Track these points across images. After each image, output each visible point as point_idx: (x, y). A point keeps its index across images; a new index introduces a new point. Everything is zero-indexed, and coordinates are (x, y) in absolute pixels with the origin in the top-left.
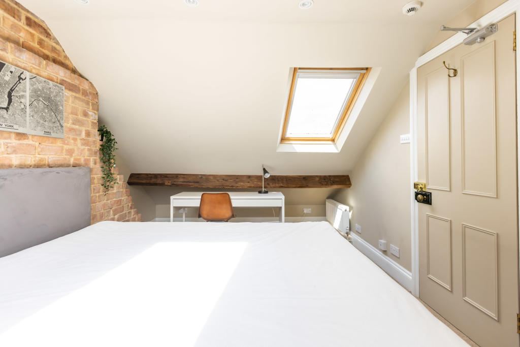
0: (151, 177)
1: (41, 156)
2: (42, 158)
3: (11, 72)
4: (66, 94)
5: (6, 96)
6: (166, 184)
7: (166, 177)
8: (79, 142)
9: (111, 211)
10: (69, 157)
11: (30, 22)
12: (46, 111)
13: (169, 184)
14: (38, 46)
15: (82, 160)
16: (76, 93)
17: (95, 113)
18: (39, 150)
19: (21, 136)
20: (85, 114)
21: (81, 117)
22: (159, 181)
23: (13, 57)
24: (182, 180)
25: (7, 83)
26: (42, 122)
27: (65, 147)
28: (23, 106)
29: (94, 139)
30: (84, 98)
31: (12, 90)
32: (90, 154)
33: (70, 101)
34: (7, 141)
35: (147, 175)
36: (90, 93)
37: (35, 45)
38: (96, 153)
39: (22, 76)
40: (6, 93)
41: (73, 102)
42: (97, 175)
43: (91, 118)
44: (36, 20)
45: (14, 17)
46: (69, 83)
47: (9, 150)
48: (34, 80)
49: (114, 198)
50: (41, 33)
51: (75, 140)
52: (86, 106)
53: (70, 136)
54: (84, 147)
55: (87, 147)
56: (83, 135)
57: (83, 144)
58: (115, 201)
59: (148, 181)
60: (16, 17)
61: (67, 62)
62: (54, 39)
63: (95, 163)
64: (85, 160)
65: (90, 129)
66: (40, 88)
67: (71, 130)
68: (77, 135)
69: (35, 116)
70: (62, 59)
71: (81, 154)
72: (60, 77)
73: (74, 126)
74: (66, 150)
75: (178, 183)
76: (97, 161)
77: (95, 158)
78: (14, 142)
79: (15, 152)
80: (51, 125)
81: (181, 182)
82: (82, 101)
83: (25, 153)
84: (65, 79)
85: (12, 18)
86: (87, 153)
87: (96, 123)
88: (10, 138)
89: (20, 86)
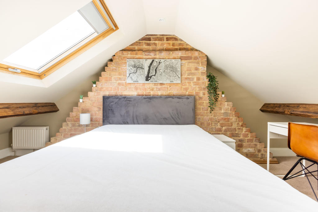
0: (276, 106)
1: (170, 91)
2: (170, 92)
3: (156, 62)
4: (183, 62)
5: (155, 71)
6: (286, 113)
7: (288, 106)
8: (192, 84)
9: (219, 124)
10: (185, 91)
11: (168, 39)
12: (171, 72)
13: (288, 113)
14: (172, 47)
15: (194, 92)
16: (189, 60)
17: (204, 67)
18: (170, 89)
19: (161, 84)
20: (197, 69)
21: (193, 71)
22: (281, 110)
23: (159, 56)
24: (301, 110)
25: (155, 66)
26: (169, 77)
27: (183, 87)
28: (161, 73)
29: (203, 81)
30: (195, 61)
31: (156, 68)
32: (200, 89)
33: (186, 65)
34: (157, 86)
35: (274, 104)
36: (200, 57)
37: (171, 47)
38: (204, 89)
39: (161, 62)
40: (155, 70)
41: (188, 65)
42: (205, 101)
43: (201, 70)
44: (171, 37)
45: (161, 41)
46: (185, 57)
47: (157, 90)
48: (165, 61)
49: (221, 116)
50: (173, 41)
51: (189, 83)
52: (197, 65)
53: (186, 81)
54: (195, 86)
55: (197, 86)
56: (195, 80)
57: (194, 85)
58: (222, 118)
59: (272, 110)
60: (162, 40)
61: (188, 47)
62: (180, 39)
63: (204, 94)
64: (196, 93)
65: (200, 76)
66: (168, 64)
67: (186, 78)
68: (191, 80)
69: (166, 76)
70: (185, 47)
71: (193, 90)
72: (179, 56)
73: (189, 77)
74: (184, 88)
75: (298, 113)
76: (206, 93)
77: (204, 91)
78: (159, 86)
79: (159, 90)
80: (173, 78)
81: (299, 111)
82: (194, 63)
83: (163, 91)
84: (182, 56)
85: (161, 42)
86: (197, 89)
87: (205, 72)
88: (158, 85)
89: (160, 66)
